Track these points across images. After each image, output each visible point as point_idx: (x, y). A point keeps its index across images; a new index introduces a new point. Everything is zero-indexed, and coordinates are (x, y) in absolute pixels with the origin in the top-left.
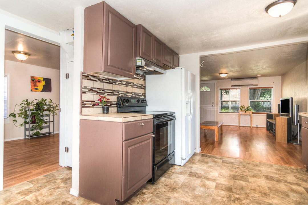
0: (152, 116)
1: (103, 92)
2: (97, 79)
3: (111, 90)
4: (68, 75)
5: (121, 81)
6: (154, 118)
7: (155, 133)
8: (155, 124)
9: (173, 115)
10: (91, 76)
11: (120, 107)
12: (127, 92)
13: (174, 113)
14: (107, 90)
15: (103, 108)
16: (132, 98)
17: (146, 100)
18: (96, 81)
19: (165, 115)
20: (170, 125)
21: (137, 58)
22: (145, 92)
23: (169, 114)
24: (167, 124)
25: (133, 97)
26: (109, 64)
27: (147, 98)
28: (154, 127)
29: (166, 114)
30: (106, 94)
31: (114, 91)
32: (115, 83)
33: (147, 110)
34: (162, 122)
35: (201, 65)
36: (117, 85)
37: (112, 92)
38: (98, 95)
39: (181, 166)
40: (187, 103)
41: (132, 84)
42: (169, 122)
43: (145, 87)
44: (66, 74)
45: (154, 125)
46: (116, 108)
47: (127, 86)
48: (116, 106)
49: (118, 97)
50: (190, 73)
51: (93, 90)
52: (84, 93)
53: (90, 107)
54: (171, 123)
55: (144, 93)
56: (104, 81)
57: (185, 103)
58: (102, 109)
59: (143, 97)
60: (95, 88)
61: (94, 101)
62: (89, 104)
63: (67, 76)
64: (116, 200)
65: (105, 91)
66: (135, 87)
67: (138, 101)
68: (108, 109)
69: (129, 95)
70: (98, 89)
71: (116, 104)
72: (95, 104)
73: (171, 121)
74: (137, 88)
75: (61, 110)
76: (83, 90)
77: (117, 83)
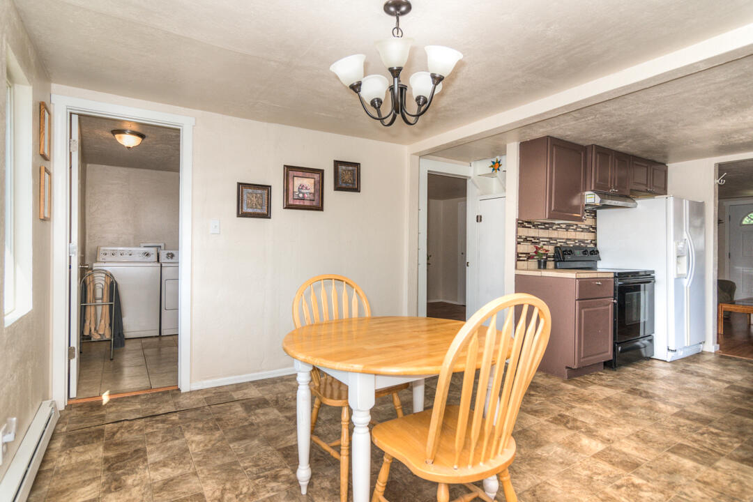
0: (613, 274)
1: (537, 241)
2: (531, 226)
3: (547, 238)
4: (481, 217)
5: (559, 224)
6: (615, 277)
7: (617, 298)
8: (617, 285)
9: (649, 275)
10: (526, 222)
11: (559, 261)
12: (567, 239)
13: (653, 272)
14: (560, 239)
15: (539, 262)
16: (576, 248)
17: (597, 251)
18: (530, 227)
19: (635, 274)
20: (645, 290)
21: (587, 193)
22: (596, 237)
23: (643, 274)
24: (637, 288)
25: (577, 246)
26: (553, 209)
27: (599, 247)
28: (615, 290)
29: (637, 273)
30: (542, 243)
31: (551, 238)
32: (551, 227)
33: (598, 266)
34: (629, 283)
35: (718, 181)
36: (554, 230)
37: (548, 240)
38: (533, 246)
39: (665, 361)
40: (678, 257)
41: (575, 227)
42: (642, 285)
43: (595, 228)
44: (478, 216)
45: (615, 287)
46: (553, 263)
47: (567, 231)
48: (553, 259)
49: (556, 247)
50: (688, 202)
51: (528, 239)
52: (519, 243)
53: (524, 260)
54: (647, 288)
55: (593, 239)
56: (539, 227)
57: (675, 257)
58: (537, 263)
59: (592, 246)
60: (530, 237)
61: (529, 254)
62: (523, 257)
63: (479, 219)
64: (567, 368)
65: (541, 239)
66: (579, 231)
67: (585, 252)
68: (545, 263)
69: (571, 244)
70: (533, 237)
71: (554, 257)
72: (530, 257)
73: (647, 284)
74: (582, 231)
75: (469, 264)
76: (519, 240)
77: (554, 227)
